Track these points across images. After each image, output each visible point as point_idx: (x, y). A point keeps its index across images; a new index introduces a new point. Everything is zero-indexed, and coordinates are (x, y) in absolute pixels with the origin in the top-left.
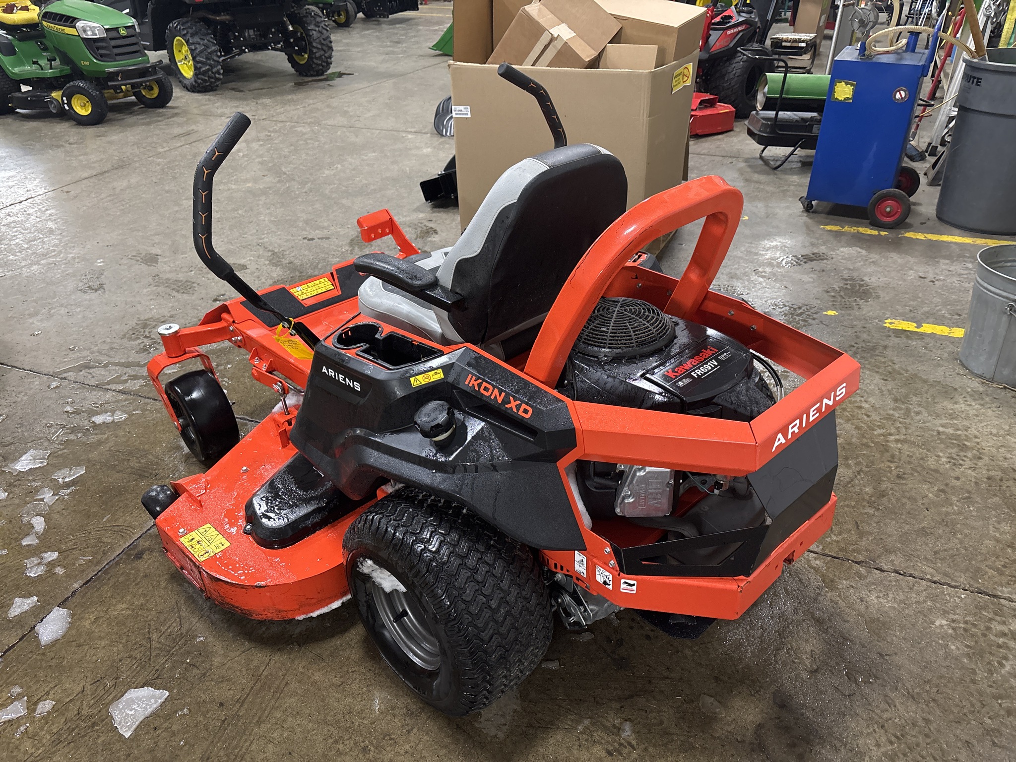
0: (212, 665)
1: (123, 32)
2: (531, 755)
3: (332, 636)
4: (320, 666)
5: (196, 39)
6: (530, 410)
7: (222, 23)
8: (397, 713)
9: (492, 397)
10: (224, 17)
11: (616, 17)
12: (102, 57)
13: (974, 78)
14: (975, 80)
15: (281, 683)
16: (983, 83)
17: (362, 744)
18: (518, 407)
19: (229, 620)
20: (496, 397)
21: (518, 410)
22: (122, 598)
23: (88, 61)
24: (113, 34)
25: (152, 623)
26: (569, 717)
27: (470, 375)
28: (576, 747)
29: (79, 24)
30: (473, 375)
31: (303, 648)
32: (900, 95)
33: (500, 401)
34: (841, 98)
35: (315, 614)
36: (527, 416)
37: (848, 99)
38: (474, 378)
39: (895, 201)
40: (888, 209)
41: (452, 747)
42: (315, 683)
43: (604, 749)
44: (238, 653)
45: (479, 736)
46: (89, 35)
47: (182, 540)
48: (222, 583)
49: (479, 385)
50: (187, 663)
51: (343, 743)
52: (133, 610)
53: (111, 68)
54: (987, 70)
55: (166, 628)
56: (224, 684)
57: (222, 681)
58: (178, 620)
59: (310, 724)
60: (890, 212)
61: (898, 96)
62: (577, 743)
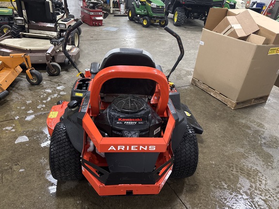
1: (160, 7)
5: (180, 13)
7: (189, 10)
10: (190, 9)
11: (259, 26)
12: (153, 12)
23: (151, 13)
24: (158, 7)
29: (152, 3)
46: (153, 7)
53: (154, 15)
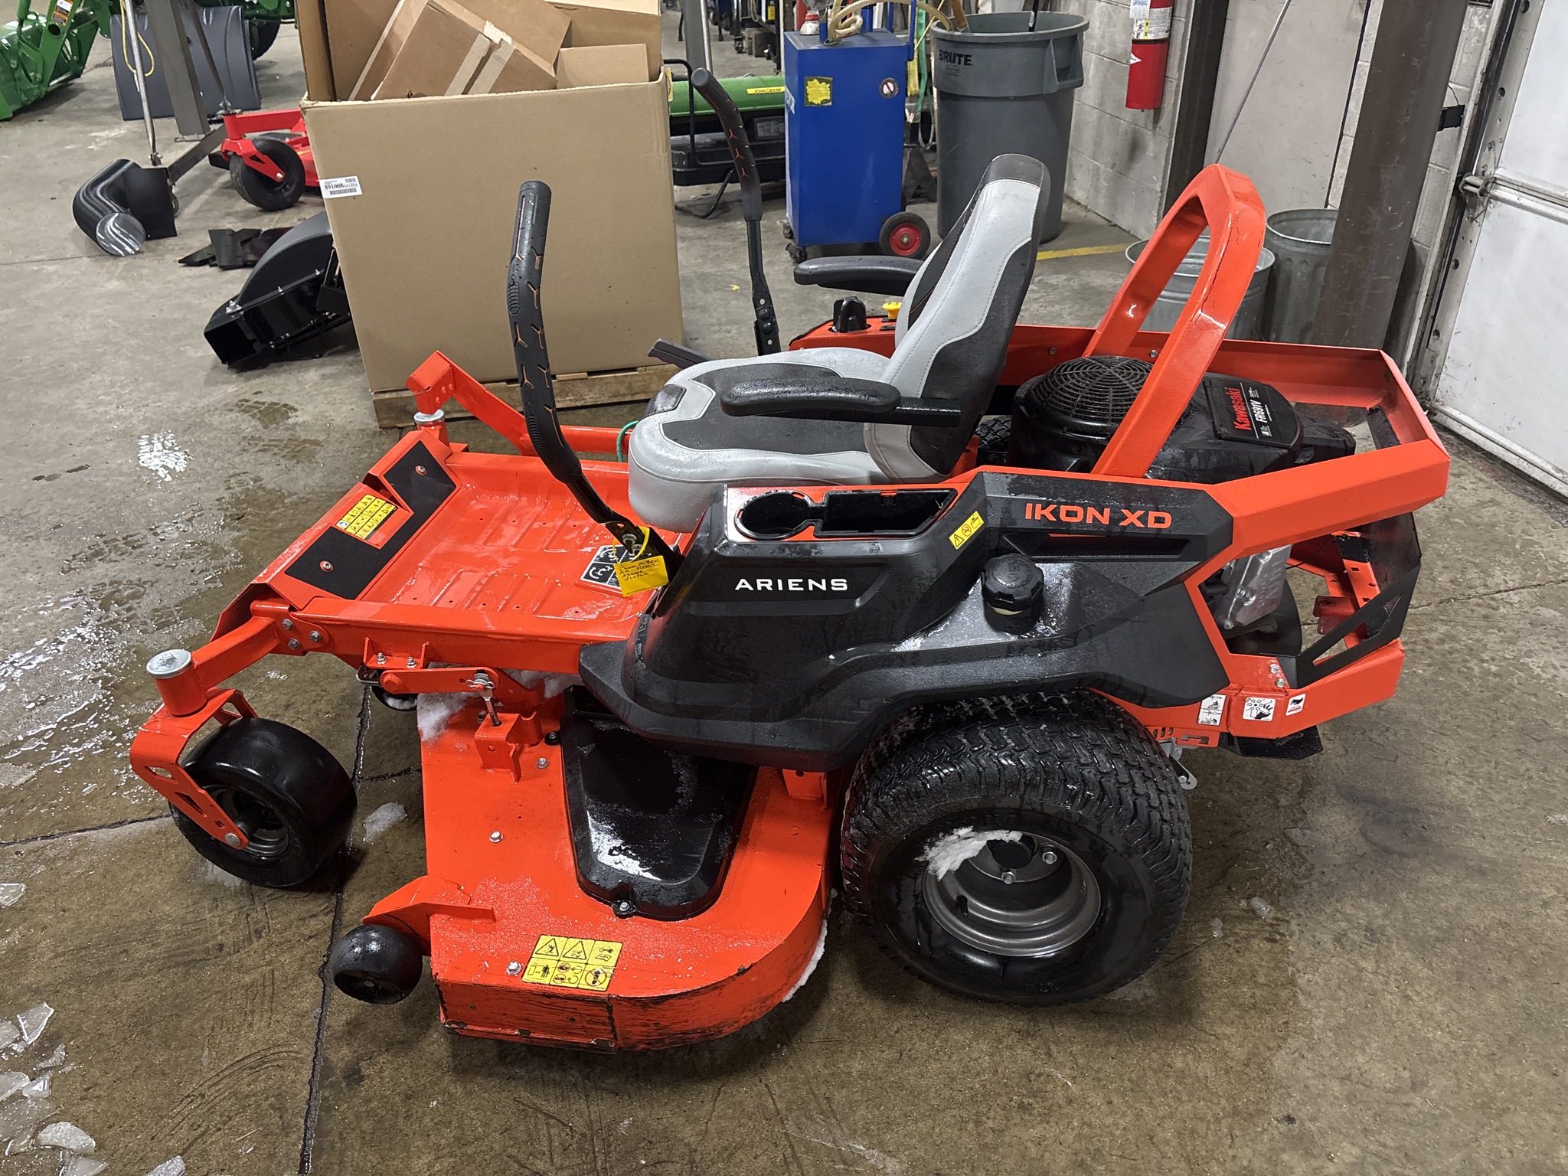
0: (688, 1145)
2: (1203, 992)
3: (817, 1007)
4: (846, 1051)
6: (1168, 517)
8: (1010, 1043)
9: (1089, 521)
11: (560, 7)
13: (960, 56)
14: (963, 59)
15: (819, 1104)
16: (973, 60)
17: (1013, 1103)
18: (1144, 519)
19: (637, 1076)
20: (1095, 518)
21: (1145, 522)
22: (406, 1148)
25: (513, 1151)
26: (1194, 929)
27: (1029, 506)
28: (1235, 955)
30: (1034, 502)
31: (794, 1045)
32: (888, 88)
33: (1105, 520)
34: (818, 101)
35: (803, 981)
36: (1167, 525)
37: (826, 101)
38: (1039, 506)
39: (911, 227)
40: (905, 240)
41: (1115, 1037)
42: (863, 1075)
43: (1261, 939)
44: (708, 1107)
45: (1129, 1007)
47: (526, 978)
48: (671, 1001)
49: (1055, 513)
50: (645, 1166)
51: (988, 1118)
52: (451, 1155)
54: (977, 44)
55: (546, 1143)
56: (739, 1155)
57: (732, 1154)
58: (552, 1122)
59: (921, 1125)
60: (908, 243)
61: (886, 90)
62: (1231, 950)
